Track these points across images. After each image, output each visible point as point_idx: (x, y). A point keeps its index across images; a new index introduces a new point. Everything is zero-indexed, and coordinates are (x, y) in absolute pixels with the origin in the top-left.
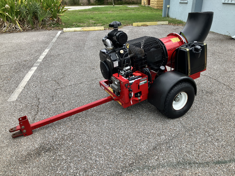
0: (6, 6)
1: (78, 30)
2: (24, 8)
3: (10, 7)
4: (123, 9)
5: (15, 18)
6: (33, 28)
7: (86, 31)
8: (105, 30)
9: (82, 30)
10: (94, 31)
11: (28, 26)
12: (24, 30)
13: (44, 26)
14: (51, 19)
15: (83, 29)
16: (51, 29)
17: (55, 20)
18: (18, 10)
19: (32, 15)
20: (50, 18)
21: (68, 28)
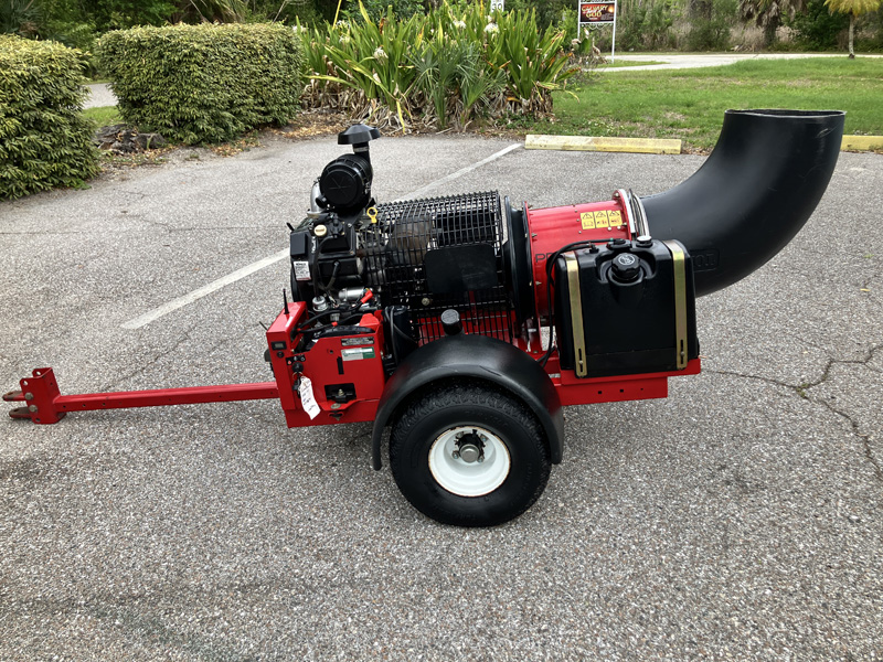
0: (376, 54)
1: (577, 144)
2: (429, 61)
3: (389, 54)
4: (873, 71)
5: (397, 90)
6: (445, 127)
7: (605, 151)
8: (683, 152)
9: (593, 145)
10: (635, 155)
11: (431, 120)
12: (414, 131)
13: (478, 121)
14: (510, 99)
15: (596, 142)
16: (494, 135)
17: (525, 102)
18: (411, 67)
19: (447, 83)
20: (509, 96)
21: (544, 137)
